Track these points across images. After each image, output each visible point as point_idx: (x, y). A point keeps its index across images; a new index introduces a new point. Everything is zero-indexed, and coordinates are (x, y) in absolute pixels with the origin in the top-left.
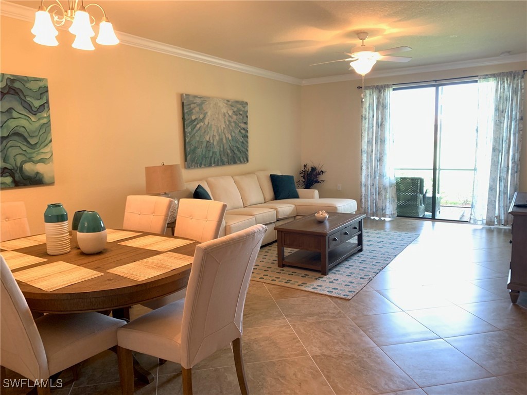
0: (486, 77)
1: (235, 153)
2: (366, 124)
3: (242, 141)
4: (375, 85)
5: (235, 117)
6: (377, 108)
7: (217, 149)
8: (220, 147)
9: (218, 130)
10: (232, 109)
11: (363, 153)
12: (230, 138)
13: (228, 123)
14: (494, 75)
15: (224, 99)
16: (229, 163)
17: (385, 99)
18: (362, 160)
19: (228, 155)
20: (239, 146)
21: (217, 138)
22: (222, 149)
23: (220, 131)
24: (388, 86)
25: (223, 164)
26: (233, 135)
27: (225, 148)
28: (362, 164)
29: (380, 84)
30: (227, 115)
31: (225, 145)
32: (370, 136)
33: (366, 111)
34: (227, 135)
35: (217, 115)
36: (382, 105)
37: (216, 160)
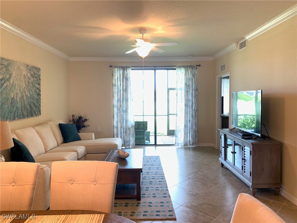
0: (180, 67)
1: (32, 108)
2: (115, 89)
3: (36, 98)
4: (121, 65)
5: (32, 79)
6: (123, 80)
7: (19, 105)
8: (22, 103)
9: (20, 89)
10: (30, 73)
11: (114, 107)
12: (29, 96)
13: (27, 84)
14: (183, 67)
15: (25, 64)
16: (28, 117)
17: (127, 75)
18: (113, 111)
19: (27, 109)
20: (34, 102)
21: (20, 95)
22: (23, 105)
23: (22, 90)
24: (129, 67)
25: (24, 117)
26: (31, 93)
27: (25, 104)
28: (113, 114)
29: (124, 66)
30: (27, 77)
31: (25, 101)
32: (119, 97)
33: (115, 81)
34: (26, 93)
35: (19, 76)
36: (125, 78)
37: (19, 114)
